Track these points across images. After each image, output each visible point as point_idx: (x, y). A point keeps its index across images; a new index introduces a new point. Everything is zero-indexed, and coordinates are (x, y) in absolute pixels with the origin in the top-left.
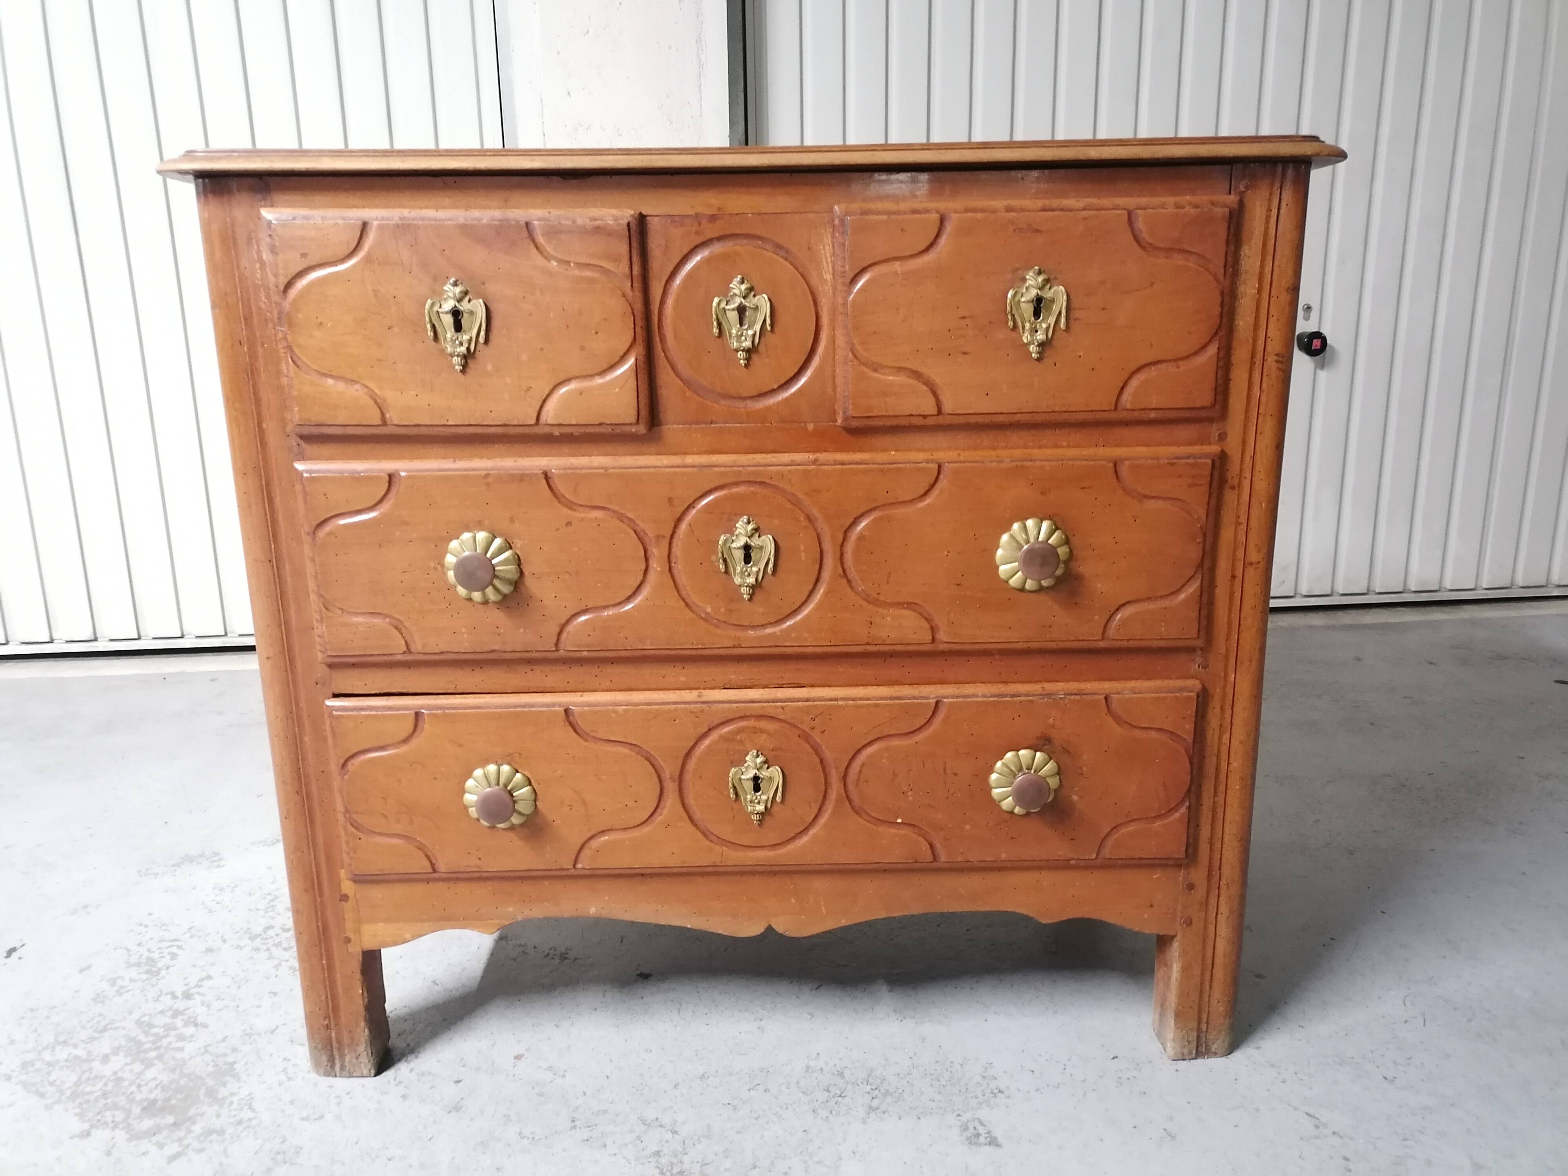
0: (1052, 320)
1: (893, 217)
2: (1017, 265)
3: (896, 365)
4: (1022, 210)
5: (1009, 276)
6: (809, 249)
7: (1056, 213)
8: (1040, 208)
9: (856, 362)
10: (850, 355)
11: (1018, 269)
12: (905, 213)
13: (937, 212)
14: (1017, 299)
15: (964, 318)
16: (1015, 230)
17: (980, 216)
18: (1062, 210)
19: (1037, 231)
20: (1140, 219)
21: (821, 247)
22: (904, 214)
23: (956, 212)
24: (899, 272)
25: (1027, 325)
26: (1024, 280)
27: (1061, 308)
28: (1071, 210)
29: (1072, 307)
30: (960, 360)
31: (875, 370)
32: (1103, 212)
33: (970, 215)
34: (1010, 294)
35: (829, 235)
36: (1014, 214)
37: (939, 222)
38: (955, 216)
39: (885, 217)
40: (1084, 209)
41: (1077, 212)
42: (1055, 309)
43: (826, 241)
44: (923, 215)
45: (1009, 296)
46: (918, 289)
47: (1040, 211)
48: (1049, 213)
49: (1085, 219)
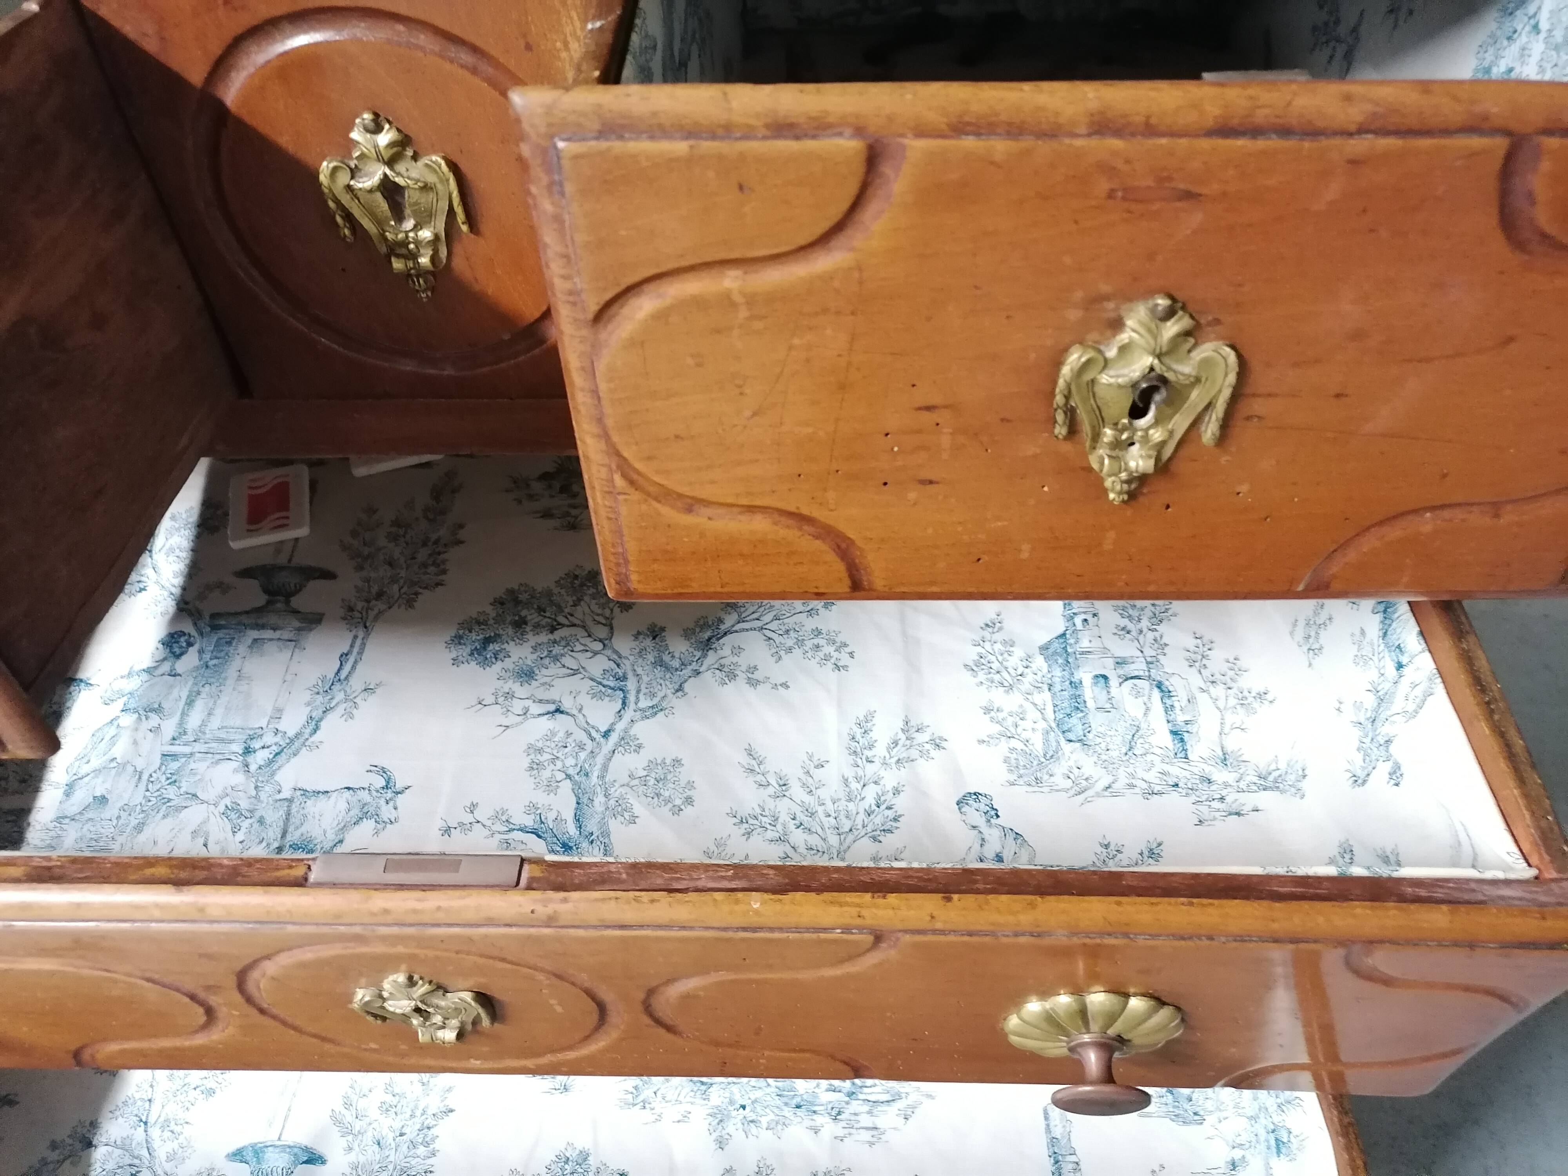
0: (1180, 423)
1: (707, 146)
2: (1105, 288)
3: (744, 501)
4: (1150, 130)
5: (1074, 315)
6: (528, 47)
7: (1261, 144)
8: (1210, 123)
9: (636, 496)
10: (619, 482)
11: (1106, 298)
12: (748, 134)
13: (859, 131)
14: (1087, 377)
15: (929, 409)
16: (1111, 195)
17: (1000, 147)
18: (1285, 131)
19: (1189, 196)
20: (1545, 165)
21: (559, 45)
22: (745, 137)
23: (921, 133)
24: (737, 298)
25: (1108, 433)
26: (1117, 325)
27: (1216, 396)
28: (1313, 132)
29: (1248, 390)
30: (912, 496)
31: (689, 510)
32: (1425, 143)
33: (969, 143)
34: (1075, 358)
35: (574, 14)
36: (1116, 143)
37: (859, 168)
38: (917, 146)
39: (680, 147)
40: (1362, 130)
41: (1337, 141)
42: (1197, 398)
43: (568, 30)
44: (810, 145)
45: (1066, 371)
46: (796, 341)
47: (1210, 133)
48: (1240, 142)
49: (1354, 162)
